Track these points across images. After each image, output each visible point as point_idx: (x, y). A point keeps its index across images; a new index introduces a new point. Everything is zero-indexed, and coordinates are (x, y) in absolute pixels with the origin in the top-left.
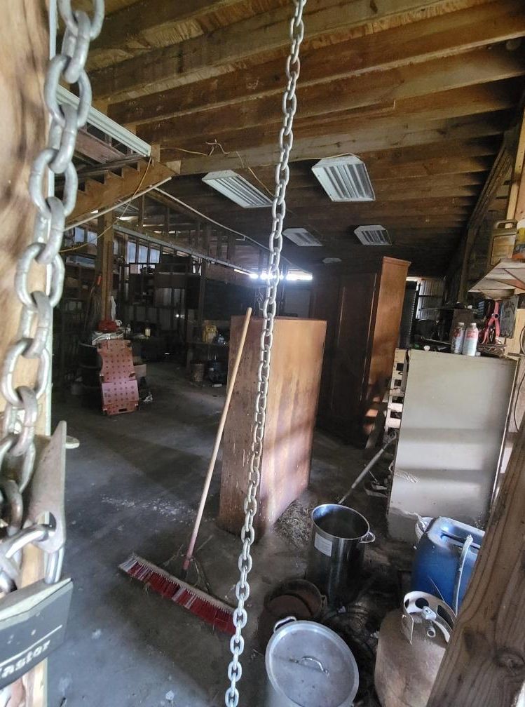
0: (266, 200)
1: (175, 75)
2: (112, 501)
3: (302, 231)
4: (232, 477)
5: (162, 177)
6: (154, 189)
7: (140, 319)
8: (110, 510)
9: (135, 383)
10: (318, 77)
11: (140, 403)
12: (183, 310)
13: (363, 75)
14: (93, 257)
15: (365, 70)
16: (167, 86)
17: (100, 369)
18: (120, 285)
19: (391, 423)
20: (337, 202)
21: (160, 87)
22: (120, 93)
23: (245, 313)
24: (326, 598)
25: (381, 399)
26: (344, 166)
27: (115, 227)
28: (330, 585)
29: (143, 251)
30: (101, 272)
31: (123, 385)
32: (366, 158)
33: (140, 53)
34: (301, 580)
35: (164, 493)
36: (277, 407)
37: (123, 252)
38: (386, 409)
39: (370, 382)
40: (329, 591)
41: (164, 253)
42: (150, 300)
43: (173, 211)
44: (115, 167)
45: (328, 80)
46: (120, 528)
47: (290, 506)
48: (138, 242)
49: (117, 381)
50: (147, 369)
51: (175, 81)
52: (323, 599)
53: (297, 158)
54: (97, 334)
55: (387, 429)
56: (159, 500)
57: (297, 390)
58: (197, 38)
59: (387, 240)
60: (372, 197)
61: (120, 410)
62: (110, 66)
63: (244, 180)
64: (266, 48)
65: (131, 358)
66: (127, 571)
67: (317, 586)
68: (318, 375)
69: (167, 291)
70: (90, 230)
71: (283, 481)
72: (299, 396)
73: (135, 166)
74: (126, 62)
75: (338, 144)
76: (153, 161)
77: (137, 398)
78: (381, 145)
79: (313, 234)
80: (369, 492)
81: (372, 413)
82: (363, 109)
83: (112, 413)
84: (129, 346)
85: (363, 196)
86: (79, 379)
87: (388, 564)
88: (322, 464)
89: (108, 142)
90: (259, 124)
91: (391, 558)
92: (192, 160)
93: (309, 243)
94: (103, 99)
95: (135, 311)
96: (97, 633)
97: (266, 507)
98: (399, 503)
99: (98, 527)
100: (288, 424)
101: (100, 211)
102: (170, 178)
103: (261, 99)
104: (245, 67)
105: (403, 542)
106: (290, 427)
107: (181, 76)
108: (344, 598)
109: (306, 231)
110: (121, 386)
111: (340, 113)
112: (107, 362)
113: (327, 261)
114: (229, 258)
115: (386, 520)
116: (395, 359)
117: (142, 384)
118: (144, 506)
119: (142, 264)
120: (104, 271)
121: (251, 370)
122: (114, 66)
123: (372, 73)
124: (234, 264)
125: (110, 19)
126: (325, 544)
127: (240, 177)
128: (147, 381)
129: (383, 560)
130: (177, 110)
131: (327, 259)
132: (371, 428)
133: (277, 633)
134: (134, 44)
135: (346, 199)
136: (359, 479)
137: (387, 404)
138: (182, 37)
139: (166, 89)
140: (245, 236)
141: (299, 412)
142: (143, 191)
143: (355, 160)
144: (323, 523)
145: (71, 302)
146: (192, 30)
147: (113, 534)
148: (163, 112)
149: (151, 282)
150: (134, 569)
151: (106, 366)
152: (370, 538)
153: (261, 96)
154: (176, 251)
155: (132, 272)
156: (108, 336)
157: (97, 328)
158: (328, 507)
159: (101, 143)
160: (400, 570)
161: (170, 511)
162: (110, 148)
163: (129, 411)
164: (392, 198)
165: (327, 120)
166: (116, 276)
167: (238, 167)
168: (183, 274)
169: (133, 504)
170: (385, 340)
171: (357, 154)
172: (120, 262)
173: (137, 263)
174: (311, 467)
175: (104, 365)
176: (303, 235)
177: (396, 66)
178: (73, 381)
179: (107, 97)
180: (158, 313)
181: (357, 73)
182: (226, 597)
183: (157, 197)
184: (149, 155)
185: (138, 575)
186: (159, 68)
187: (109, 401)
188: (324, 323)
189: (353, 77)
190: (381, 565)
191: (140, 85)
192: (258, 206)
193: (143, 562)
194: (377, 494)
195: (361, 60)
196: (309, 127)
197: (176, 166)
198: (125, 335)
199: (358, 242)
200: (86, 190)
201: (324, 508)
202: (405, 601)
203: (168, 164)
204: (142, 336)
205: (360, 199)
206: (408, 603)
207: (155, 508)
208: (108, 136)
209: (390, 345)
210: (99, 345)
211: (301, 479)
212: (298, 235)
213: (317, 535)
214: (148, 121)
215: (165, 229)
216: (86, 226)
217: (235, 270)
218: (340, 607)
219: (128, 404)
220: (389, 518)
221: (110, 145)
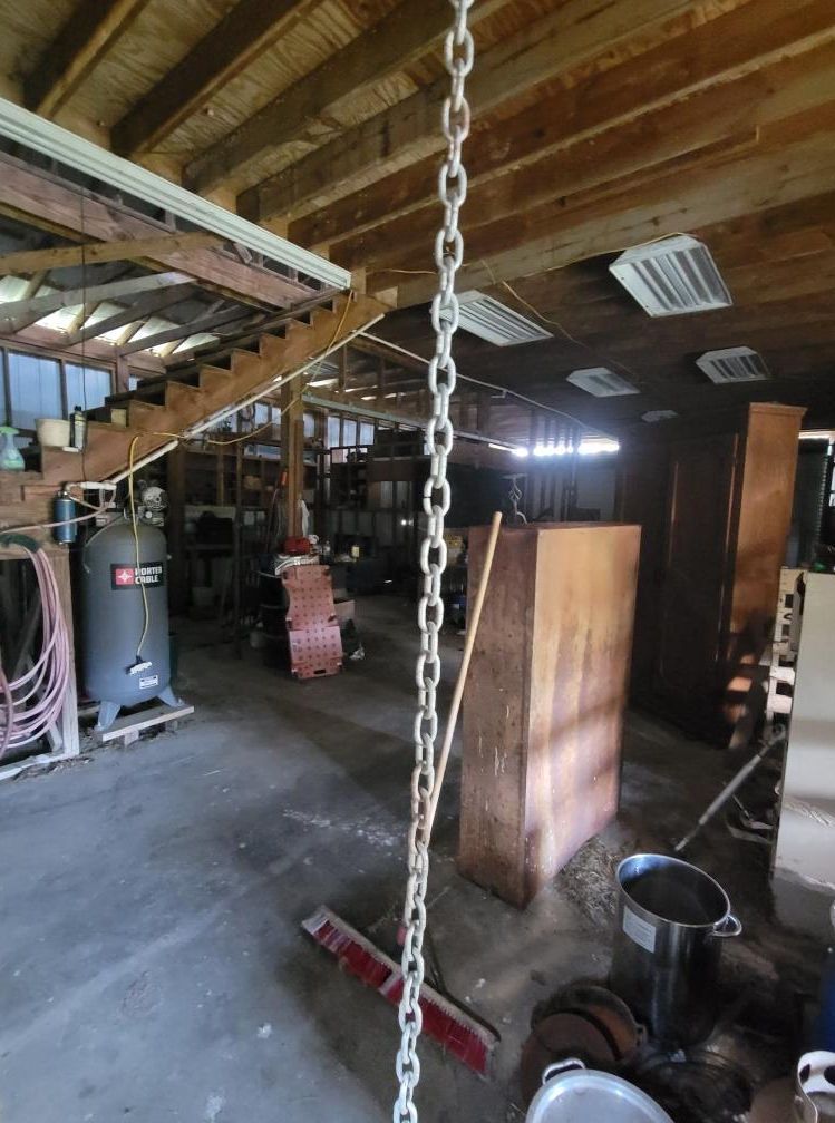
0: (536, 330)
1: (378, 161)
2: (298, 816)
3: (601, 372)
4: (478, 792)
5: (369, 316)
6: (359, 336)
7: (348, 529)
8: (293, 829)
9: (337, 631)
10: (611, 116)
11: (346, 661)
12: (412, 514)
13: (693, 95)
14: (277, 443)
15: (694, 88)
16: (369, 180)
17: (286, 610)
18: (318, 482)
19: (777, 703)
20: (660, 318)
21: (359, 182)
22: (302, 204)
23: (490, 522)
24: (645, 1030)
25: (758, 659)
26: (667, 256)
27: (304, 398)
28: (655, 1004)
29: (350, 428)
30: (287, 467)
31: (320, 634)
32: (707, 235)
33: (325, 140)
34: (599, 988)
35: (376, 808)
36: (551, 676)
37: (321, 432)
38: (767, 678)
39: (733, 627)
40: (654, 1016)
41: (380, 428)
42: (361, 502)
43: (391, 365)
44: (300, 311)
45: (629, 117)
46: (307, 861)
47: (583, 848)
48: (342, 416)
49: (311, 627)
50: (356, 608)
51: (379, 169)
52: (640, 1031)
53: (583, 254)
54: (281, 557)
55: (769, 715)
56: (367, 819)
57: (589, 646)
58: (408, 99)
59: (761, 370)
60: (727, 300)
61: (316, 672)
62: (287, 168)
63: (496, 302)
64: (519, 89)
65: (330, 592)
66: (313, 933)
67: (629, 1006)
68: (628, 619)
69: (386, 486)
70: (275, 406)
71: (568, 803)
72: (593, 658)
73: (329, 306)
74: (310, 155)
75: (655, 221)
76: (355, 294)
77: (340, 653)
78: (737, 209)
79: (620, 374)
80: (735, 832)
81: (739, 684)
82: (697, 154)
83: (305, 676)
84: (326, 573)
85: (708, 301)
86: (260, 625)
87: (775, 976)
88: (646, 774)
89: (293, 277)
90: (515, 212)
91: (780, 966)
92: (415, 284)
93: (616, 390)
94: (280, 216)
95: (340, 517)
96: (266, 1030)
97: (538, 847)
98: (795, 861)
99: (276, 856)
100: (573, 706)
101: (284, 376)
102: (382, 316)
103: (518, 171)
104: (487, 126)
105: (807, 937)
106: (577, 712)
107: (385, 162)
108: (684, 1034)
109: (606, 371)
110: (316, 635)
111: (654, 169)
112: (296, 599)
113: (652, 417)
114: (480, 427)
115: (770, 890)
116: (782, 587)
117: (348, 632)
118: (345, 828)
119: (348, 448)
120: (291, 463)
121: (504, 615)
122: (291, 167)
123: (712, 89)
124: (489, 436)
125: (283, 101)
126: (643, 930)
127: (490, 299)
128: (356, 626)
129: (763, 966)
130: (385, 213)
131: (649, 413)
132: (739, 711)
133: (548, 1087)
134: (317, 128)
135: (676, 310)
136: (713, 808)
137: (767, 669)
138: (385, 102)
139: (369, 183)
140: (505, 391)
141: (594, 683)
142: (342, 339)
143: (687, 243)
144: (638, 889)
145: (247, 513)
146: (401, 87)
147: (296, 868)
148: (367, 219)
149: (362, 474)
150: (323, 931)
151: (295, 605)
152: (731, 926)
153: (515, 166)
154: (397, 424)
155: (335, 461)
156: (297, 560)
157: (283, 550)
158: (648, 860)
159: (285, 280)
160: (800, 991)
161: (384, 839)
162: (296, 285)
163: (329, 673)
164: (768, 297)
165: (632, 184)
166: (310, 470)
167: (487, 284)
168: (409, 458)
169: (327, 822)
170: (759, 551)
171: (690, 232)
172: (317, 448)
173: (341, 447)
174: (622, 779)
175: (292, 604)
176: (602, 378)
177: (757, 67)
178: (253, 627)
179: (285, 213)
180: (374, 519)
181: (681, 95)
182: (468, 999)
183: (365, 346)
184: (348, 286)
185: (329, 943)
186: (355, 156)
187: (301, 658)
188: (636, 529)
189: (676, 103)
190: (759, 978)
191: (328, 187)
192: (523, 340)
193: (338, 922)
194: (752, 838)
195: (687, 73)
196: (599, 201)
197: (390, 296)
198: (322, 557)
199: (705, 379)
200: (261, 351)
201: (640, 861)
202: (800, 1069)
203: (378, 295)
204: (346, 558)
205: (704, 306)
206: (807, 1072)
207: (361, 832)
208: (292, 269)
209: (770, 561)
210: (285, 575)
211: (604, 801)
212: (595, 379)
213: (627, 911)
214: (343, 237)
215: (379, 393)
216: (270, 401)
217: (491, 445)
218: (674, 1051)
219: (327, 663)
220: (775, 887)
221: (296, 280)
